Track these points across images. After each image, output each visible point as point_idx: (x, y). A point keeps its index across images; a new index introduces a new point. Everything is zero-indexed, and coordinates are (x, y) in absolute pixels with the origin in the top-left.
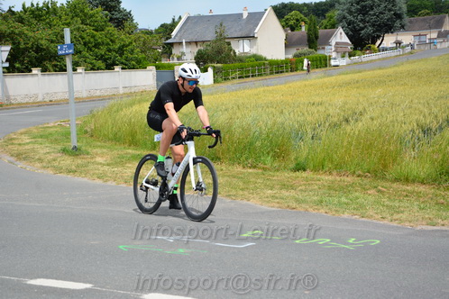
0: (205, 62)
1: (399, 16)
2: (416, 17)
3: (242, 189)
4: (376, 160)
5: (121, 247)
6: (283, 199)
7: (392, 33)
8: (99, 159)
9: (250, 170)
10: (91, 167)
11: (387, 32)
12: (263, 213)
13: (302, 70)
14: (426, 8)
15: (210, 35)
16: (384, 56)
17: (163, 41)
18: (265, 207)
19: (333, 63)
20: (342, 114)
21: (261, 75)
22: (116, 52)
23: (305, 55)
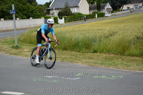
0: (61, 16)
3: (75, 60)
4: (121, 49)
5: (34, 80)
6: (89, 62)
7: (126, 4)
8: (25, 50)
9: (78, 53)
10: (23, 53)
12: (82, 67)
15: (63, 6)
16: (124, 12)
17: (47, 8)
18: (83, 66)
19: (106, 15)
20: (109, 33)
21: (81, 20)
22: (30, 13)
23: (96, 12)
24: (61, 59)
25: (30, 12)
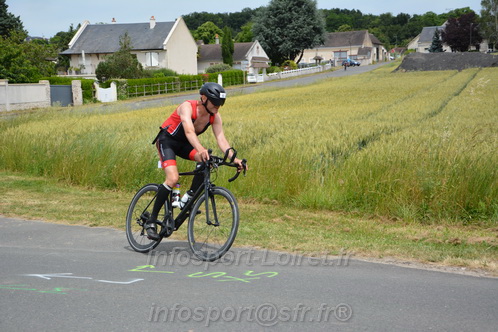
0: (107, 77)
1: (318, 31)
2: (336, 32)
4: (283, 186)
7: (311, 48)
11: (306, 47)
14: (345, 22)
15: (114, 46)
16: (304, 72)
17: (59, 51)
19: (249, 79)
21: (170, 92)
22: (2, 64)
23: (219, 70)
24: (92, 216)
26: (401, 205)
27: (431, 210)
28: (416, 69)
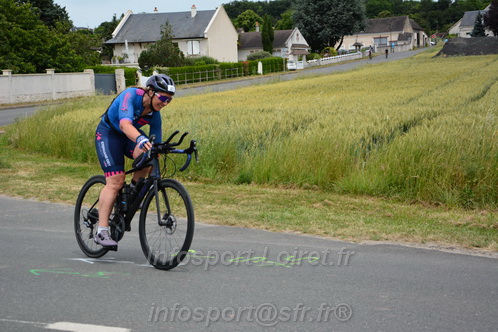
0: (150, 65)
1: (358, 17)
2: (376, 18)
4: (324, 171)
6: (221, 214)
7: (351, 34)
8: (22, 173)
9: (190, 184)
10: (11, 182)
11: (346, 34)
13: (257, 74)
14: (386, 8)
15: (155, 36)
16: (343, 59)
17: (103, 41)
19: (289, 66)
20: (291, 121)
21: (211, 79)
22: (49, 54)
23: (259, 57)
25: (46, 52)
26: (444, 190)
27: (474, 195)
28: (457, 53)
